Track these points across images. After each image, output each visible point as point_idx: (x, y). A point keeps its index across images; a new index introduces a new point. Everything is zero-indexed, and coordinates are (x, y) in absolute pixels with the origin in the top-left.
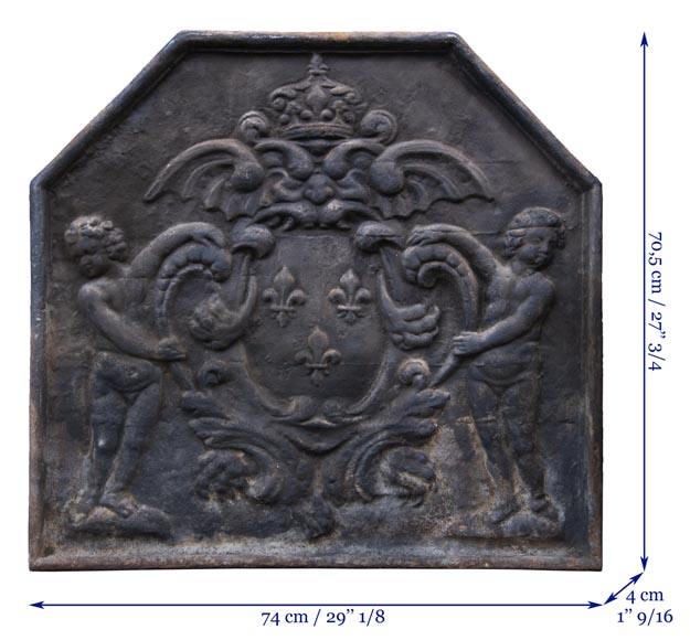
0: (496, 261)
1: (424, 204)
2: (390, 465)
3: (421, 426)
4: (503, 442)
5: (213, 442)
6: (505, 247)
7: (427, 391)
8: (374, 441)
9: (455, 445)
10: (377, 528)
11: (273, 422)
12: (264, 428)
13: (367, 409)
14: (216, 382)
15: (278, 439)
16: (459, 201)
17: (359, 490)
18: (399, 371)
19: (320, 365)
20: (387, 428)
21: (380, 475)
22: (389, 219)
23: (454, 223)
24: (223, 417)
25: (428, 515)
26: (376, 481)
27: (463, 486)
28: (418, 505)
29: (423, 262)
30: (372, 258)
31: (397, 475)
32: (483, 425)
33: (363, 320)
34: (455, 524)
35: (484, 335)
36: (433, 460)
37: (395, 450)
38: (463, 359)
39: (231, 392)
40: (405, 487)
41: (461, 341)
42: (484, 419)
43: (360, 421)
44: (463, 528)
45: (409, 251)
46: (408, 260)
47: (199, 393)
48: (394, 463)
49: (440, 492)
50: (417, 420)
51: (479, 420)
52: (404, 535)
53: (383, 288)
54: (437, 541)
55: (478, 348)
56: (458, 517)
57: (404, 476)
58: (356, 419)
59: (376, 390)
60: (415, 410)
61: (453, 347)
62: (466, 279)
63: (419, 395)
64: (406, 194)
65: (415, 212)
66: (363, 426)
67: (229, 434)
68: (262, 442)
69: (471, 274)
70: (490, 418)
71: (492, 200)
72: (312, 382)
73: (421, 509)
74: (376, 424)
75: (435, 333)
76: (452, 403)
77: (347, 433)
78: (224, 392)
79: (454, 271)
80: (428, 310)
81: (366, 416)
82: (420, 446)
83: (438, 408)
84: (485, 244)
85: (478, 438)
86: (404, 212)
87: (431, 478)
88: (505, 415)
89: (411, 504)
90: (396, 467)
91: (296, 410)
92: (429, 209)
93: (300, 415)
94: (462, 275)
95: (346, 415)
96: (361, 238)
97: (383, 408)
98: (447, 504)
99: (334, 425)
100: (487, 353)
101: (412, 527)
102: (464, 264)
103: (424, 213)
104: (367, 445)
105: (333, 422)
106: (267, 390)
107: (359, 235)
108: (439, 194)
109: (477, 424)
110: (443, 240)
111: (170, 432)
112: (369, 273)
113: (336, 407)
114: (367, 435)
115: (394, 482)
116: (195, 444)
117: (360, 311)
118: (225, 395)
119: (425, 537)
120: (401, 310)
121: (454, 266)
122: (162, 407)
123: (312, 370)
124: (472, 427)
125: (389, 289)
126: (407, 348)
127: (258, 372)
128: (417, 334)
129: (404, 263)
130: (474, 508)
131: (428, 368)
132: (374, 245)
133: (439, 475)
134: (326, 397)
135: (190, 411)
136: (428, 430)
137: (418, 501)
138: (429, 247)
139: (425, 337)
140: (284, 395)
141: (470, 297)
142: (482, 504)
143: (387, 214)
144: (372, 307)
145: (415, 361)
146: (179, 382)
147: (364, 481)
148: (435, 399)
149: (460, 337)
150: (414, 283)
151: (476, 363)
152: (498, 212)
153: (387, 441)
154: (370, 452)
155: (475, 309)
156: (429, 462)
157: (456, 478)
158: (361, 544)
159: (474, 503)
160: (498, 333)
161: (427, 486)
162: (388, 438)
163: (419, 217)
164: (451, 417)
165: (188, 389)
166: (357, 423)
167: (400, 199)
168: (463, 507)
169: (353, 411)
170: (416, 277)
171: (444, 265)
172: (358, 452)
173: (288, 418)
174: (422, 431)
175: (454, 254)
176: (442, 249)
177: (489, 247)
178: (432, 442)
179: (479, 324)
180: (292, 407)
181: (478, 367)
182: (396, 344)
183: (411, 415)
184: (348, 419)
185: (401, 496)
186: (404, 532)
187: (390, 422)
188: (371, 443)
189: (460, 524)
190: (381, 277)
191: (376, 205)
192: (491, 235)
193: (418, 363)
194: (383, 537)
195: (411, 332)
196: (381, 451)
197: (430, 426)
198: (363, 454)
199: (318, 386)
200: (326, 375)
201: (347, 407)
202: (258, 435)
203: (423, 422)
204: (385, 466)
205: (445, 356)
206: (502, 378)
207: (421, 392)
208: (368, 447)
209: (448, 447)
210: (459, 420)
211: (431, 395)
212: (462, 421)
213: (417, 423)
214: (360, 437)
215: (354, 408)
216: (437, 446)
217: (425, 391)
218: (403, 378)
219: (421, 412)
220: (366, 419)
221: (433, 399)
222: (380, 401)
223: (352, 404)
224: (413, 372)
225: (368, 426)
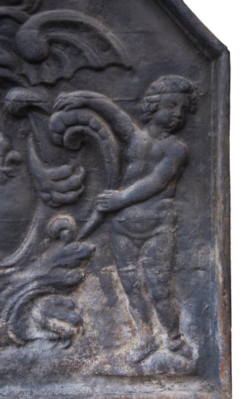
0: (135, 125)
1: (67, 72)
2: (41, 312)
3: (68, 276)
4: (143, 290)
6: (143, 112)
8: (25, 290)
9: (100, 292)
10: (29, 369)
13: (18, 262)
16: (99, 70)
17: (12, 336)
18: (48, 226)
20: (37, 279)
21: (32, 321)
22: (35, 85)
23: (96, 90)
25: (76, 358)
26: (27, 327)
27: (108, 328)
28: (67, 348)
29: (67, 126)
30: (22, 123)
31: (47, 322)
32: (125, 274)
33: (13, 180)
34: (100, 363)
35: (125, 193)
36: (80, 306)
37: (46, 298)
38: (107, 215)
40: (54, 332)
41: (104, 198)
42: (125, 269)
43: (12, 273)
44: (107, 367)
45: (55, 116)
46: (53, 124)
48: (43, 310)
49: (87, 334)
50: (64, 271)
51: (121, 270)
52: (55, 374)
53: (32, 150)
54: (85, 378)
55: (119, 205)
56: (104, 356)
57: (54, 322)
58: (8, 270)
59: (27, 244)
60: (63, 261)
61: (97, 204)
62: (106, 141)
63: (66, 248)
64: (50, 61)
65: (60, 80)
66: (15, 277)
69: (112, 137)
70: (130, 268)
71: (130, 69)
73: (70, 350)
74: (28, 274)
75: (80, 191)
76: (97, 254)
77: (1, 284)
79: (96, 135)
80: (74, 171)
81: (18, 268)
82: (68, 293)
83: (85, 259)
84: (125, 110)
85: (120, 285)
86: (49, 79)
87: (78, 323)
88: (144, 265)
89: (61, 346)
90: (46, 314)
92: (73, 77)
94: (103, 138)
96: (9, 103)
97: (34, 261)
98: (93, 345)
100: (127, 209)
101: (63, 366)
102: (105, 128)
103: (68, 80)
104: (20, 295)
107: (7, 100)
108: (81, 63)
109: (119, 272)
110: (85, 106)
112: (19, 136)
114: (19, 285)
115: (44, 327)
117: (10, 171)
119: (74, 375)
120: (49, 171)
121: (96, 130)
124: (115, 275)
125: (38, 151)
126: (54, 205)
128: (64, 192)
129: (50, 127)
130: (118, 347)
131: (74, 224)
132: (21, 109)
133: (86, 319)
136: (75, 279)
137: (67, 344)
138: (72, 113)
139: (71, 195)
141: (111, 158)
142: (125, 343)
143: (33, 80)
144: (23, 168)
145: (62, 217)
147: (16, 328)
148: (82, 251)
149: (103, 195)
150: (60, 145)
151: (117, 218)
152: (136, 80)
153: (37, 291)
154: (21, 301)
155: (116, 169)
156: (77, 308)
157: (101, 322)
158: (16, 384)
159: (118, 343)
160: (137, 190)
161: (75, 329)
162: (38, 288)
163: (64, 84)
164: (97, 267)
166: (10, 274)
167: (45, 66)
168: (108, 347)
169: (6, 264)
170: (62, 140)
171: (87, 129)
172: (11, 302)
174: (69, 281)
175: (95, 119)
176: (85, 114)
177: (128, 112)
178: (80, 289)
179: (119, 183)
181: (120, 222)
182: (45, 202)
183: (59, 266)
184: (1, 271)
185: (51, 340)
186: (55, 371)
187: (40, 273)
188: (22, 292)
189: (105, 364)
190: (30, 140)
191: (23, 72)
192: (131, 101)
193: (65, 219)
194: (35, 376)
195: (58, 191)
196: (32, 300)
197: (77, 275)
198: (15, 303)
203: (70, 272)
204: (36, 313)
205: (90, 212)
206: (142, 232)
207: (68, 245)
208: (20, 297)
209: (94, 293)
210: (104, 269)
211: (77, 248)
212: (106, 270)
213: (65, 274)
214: (13, 287)
215: (7, 260)
216: (85, 293)
217: (72, 244)
218: (51, 233)
219: (68, 263)
220: (18, 271)
221: (79, 252)
222: (31, 254)
223: (5, 256)
224: (59, 228)
225: (21, 277)
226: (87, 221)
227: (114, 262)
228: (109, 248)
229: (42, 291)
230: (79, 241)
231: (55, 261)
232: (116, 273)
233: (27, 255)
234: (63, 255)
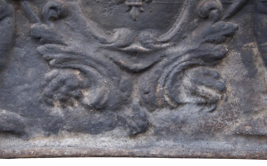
2: (191, 81)
3: (216, 50)
5: (56, 63)
7: (220, 23)
8: (178, 62)
9: (241, 65)
10: (180, 127)
11: (101, 48)
12: (94, 52)
13: (172, 38)
14: (56, 16)
15: (105, 60)
17: (167, 99)
18: (198, 8)
19: (137, 3)
20: (189, 52)
21: (182, 88)
24: (62, 44)
25: (219, 120)
26: (179, 92)
27: (248, 96)
28: (212, 111)
31: (196, 88)
34: (241, 125)
36: (224, 77)
37: (195, 69)
39: (68, 25)
40: (202, 97)
43: (168, 47)
44: (248, 128)
47: (44, 25)
48: (193, 79)
49: (230, 101)
50: (212, 46)
51: (262, 45)
52: (202, 132)
54: (227, 138)
56: (244, 119)
57: (202, 89)
58: (164, 45)
59: (180, 23)
60: (211, 37)
63: (214, 26)
66: (170, 51)
67: (67, 56)
68: (93, 63)
72: (131, 17)
73: (215, 113)
74: (180, 49)
76: (240, 32)
77: (157, 56)
78: (63, 24)
81: (172, 44)
82: (214, 66)
83: (229, 36)
85: (260, 60)
87: (223, 90)
89: (207, 109)
90: (195, 82)
91: (118, 39)
93: (121, 42)
95: (156, 43)
97: (185, 37)
98: (235, 110)
99: (148, 50)
101: (209, 126)
104: (174, 65)
105: (147, 48)
106: (96, 24)
111: (22, 56)
113: (149, 36)
114: (173, 57)
115: (194, 93)
116: (43, 64)
118: (64, 27)
119: (218, 134)
122: (15, 36)
123: (130, 7)
124: (255, 50)
127: (89, 9)
130: (256, 113)
131: (221, 5)
133: (229, 88)
134: (141, 29)
135: (38, 40)
136: (221, 53)
137: (212, 108)
140: (109, 28)
142: (263, 109)
146: (27, 15)
147: (171, 92)
153: (189, 62)
154: (175, 70)
156: (221, 78)
157: (242, 90)
158: (169, 139)
159: (256, 109)
161: (220, 96)
162: (190, 60)
164: (240, 44)
165: (35, 22)
166: (165, 49)
168: (248, 112)
169: (162, 40)
172: (166, 71)
173: (113, 44)
174: (216, 54)
178: (224, 63)
180: (116, 36)
183: (208, 42)
184: (159, 46)
185: (199, 104)
186: (202, 130)
187: (191, 47)
188: (176, 63)
189: (246, 125)
194: (185, 134)
196: (184, 70)
197: (223, 50)
198: (170, 72)
199: (135, 20)
200: (141, 12)
201: (158, 36)
202: (90, 58)
203: (217, 47)
204: (187, 81)
207: (216, 24)
208: (174, 67)
209: (236, 66)
210: (245, 45)
211: (224, 26)
212: (247, 46)
213: (213, 48)
214: (168, 59)
215: (163, 37)
216: (227, 66)
217: (219, 22)
218: (201, 13)
219: (216, 39)
220: (172, 46)
221: (226, 29)
222: (183, 32)
223: (160, 35)
224: (209, 8)
225: (174, 51)
226: (232, 3)
227: (255, 39)
228: (250, 26)
229: (193, 62)
230: (224, 20)
231: (204, 37)
232: (256, 48)
233: (179, 33)
234: (212, 32)
